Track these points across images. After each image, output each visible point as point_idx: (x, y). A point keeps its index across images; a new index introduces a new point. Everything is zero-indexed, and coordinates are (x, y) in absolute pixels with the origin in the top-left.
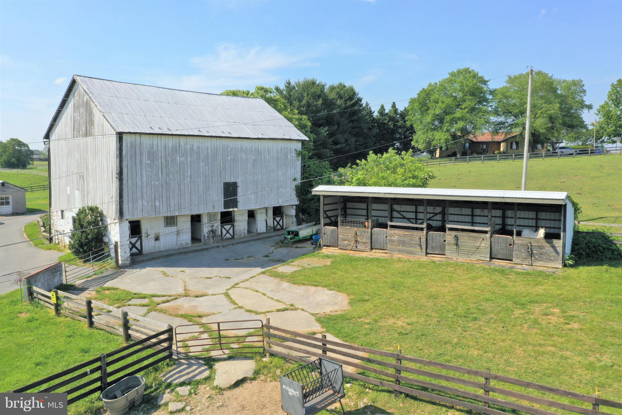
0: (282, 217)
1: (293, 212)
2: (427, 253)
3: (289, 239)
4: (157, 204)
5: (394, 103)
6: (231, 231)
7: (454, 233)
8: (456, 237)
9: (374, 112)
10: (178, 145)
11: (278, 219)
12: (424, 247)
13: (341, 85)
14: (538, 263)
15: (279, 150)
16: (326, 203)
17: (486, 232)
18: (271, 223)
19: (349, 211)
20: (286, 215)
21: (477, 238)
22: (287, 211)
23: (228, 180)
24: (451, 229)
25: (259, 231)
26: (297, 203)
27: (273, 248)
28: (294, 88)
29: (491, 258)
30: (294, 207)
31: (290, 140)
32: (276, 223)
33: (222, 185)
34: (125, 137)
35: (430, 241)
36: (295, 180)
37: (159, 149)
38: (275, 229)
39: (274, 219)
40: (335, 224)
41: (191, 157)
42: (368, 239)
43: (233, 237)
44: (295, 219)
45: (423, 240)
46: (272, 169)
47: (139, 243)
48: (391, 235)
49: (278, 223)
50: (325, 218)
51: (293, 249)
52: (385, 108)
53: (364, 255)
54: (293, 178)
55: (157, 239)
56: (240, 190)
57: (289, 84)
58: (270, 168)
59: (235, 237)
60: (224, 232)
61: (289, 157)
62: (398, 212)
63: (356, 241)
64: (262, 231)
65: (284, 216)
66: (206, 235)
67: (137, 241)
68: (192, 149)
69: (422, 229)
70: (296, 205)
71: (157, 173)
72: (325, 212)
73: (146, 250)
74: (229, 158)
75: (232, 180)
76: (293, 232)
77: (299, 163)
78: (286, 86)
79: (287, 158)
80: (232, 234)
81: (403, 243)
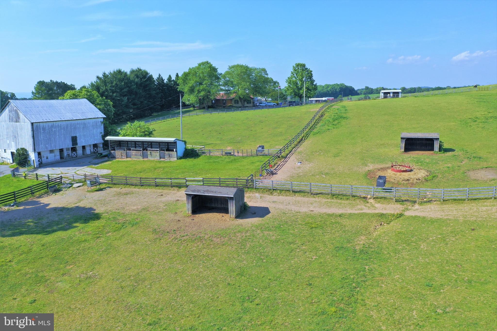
0: (97, 148)
1: (102, 146)
2: (143, 158)
3: (99, 156)
4: (47, 146)
5: (177, 74)
6: (76, 154)
8: (151, 152)
10: (53, 124)
11: (95, 149)
12: (142, 156)
14: (171, 159)
16: (111, 142)
17: (158, 150)
18: (92, 150)
19: (121, 145)
20: (99, 147)
21: (156, 152)
22: (99, 145)
23: (73, 135)
24: (149, 150)
25: (87, 154)
26: (103, 142)
27: (92, 160)
29: (160, 158)
30: (102, 144)
31: (98, 118)
33: (71, 137)
34: (34, 124)
35: (144, 154)
36: (101, 133)
37: (46, 127)
38: (94, 153)
40: (114, 150)
41: (58, 128)
42: (125, 154)
43: (77, 156)
44: (102, 148)
45: (142, 154)
47: (41, 159)
48: (132, 153)
50: (111, 148)
51: (100, 159)
53: (124, 160)
55: (47, 158)
56: (78, 139)
58: (90, 129)
59: (78, 156)
60: (73, 155)
61: (98, 124)
62: (138, 145)
63: (122, 155)
64: (89, 154)
65: (98, 147)
66: (66, 156)
67: (40, 159)
68: (58, 126)
69: (141, 150)
71: (46, 135)
72: (111, 146)
73: (43, 162)
74: (73, 127)
75: (75, 135)
76: (100, 153)
77: (102, 126)
80: (76, 155)
81: (136, 155)
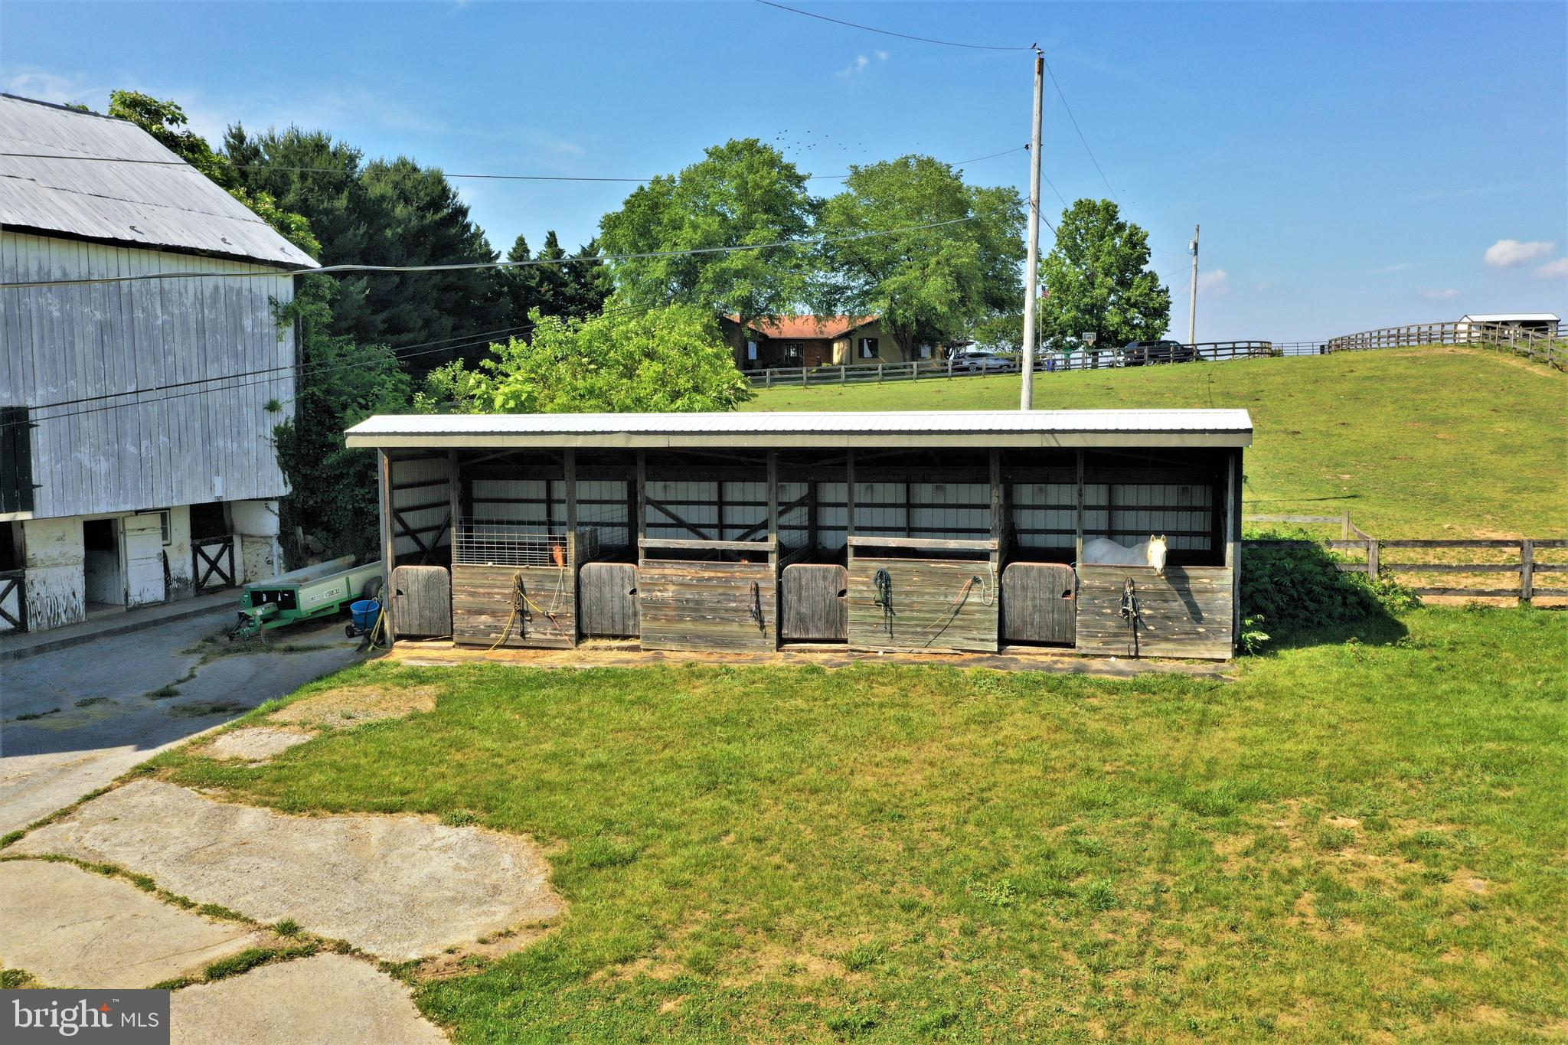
0: (228, 544)
1: (270, 523)
2: (782, 641)
3: (259, 622)
5: (552, 235)
6: (10, 604)
7: (875, 565)
8: (884, 578)
9: (497, 256)
11: (212, 551)
12: (771, 618)
13: (404, 163)
14: (1157, 649)
15: (207, 294)
16: (397, 480)
17: (983, 556)
18: (182, 564)
19: (480, 511)
20: (242, 536)
21: (951, 575)
22: (243, 521)
24: (862, 552)
25: (135, 598)
26: (285, 490)
27: (193, 660)
28: (256, 152)
29: (1003, 641)
30: (275, 506)
31: (249, 260)
32: (204, 567)
35: (790, 598)
36: (273, 407)
38: (200, 587)
39: (197, 550)
40: (440, 556)
42: (567, 602)
43: (21, 627)
44: (278, 549)
45: (769, 595)
46: (180, 364)
48: (650, 586)
49: (213, 565)
50: (396, 535)
51: (274, 656)
52: (529, 247)
53: (557, 660)
54: (267, 400)
56: (40, 443)
57: (240, 137)
58: (171, 358)
59: (32, 625)
61: (247, 323)
62: (658, 505)
63: (523, 613)
64: (148, 598)
65: (237, 541)
69: (760, 557)
70: (281, 500)
72: (396, 513)
76: (272, 595)
77: (286, 350)
78: (228, 145)
79: (239, 327)
80: (14, 612)
81: (696, 609)
